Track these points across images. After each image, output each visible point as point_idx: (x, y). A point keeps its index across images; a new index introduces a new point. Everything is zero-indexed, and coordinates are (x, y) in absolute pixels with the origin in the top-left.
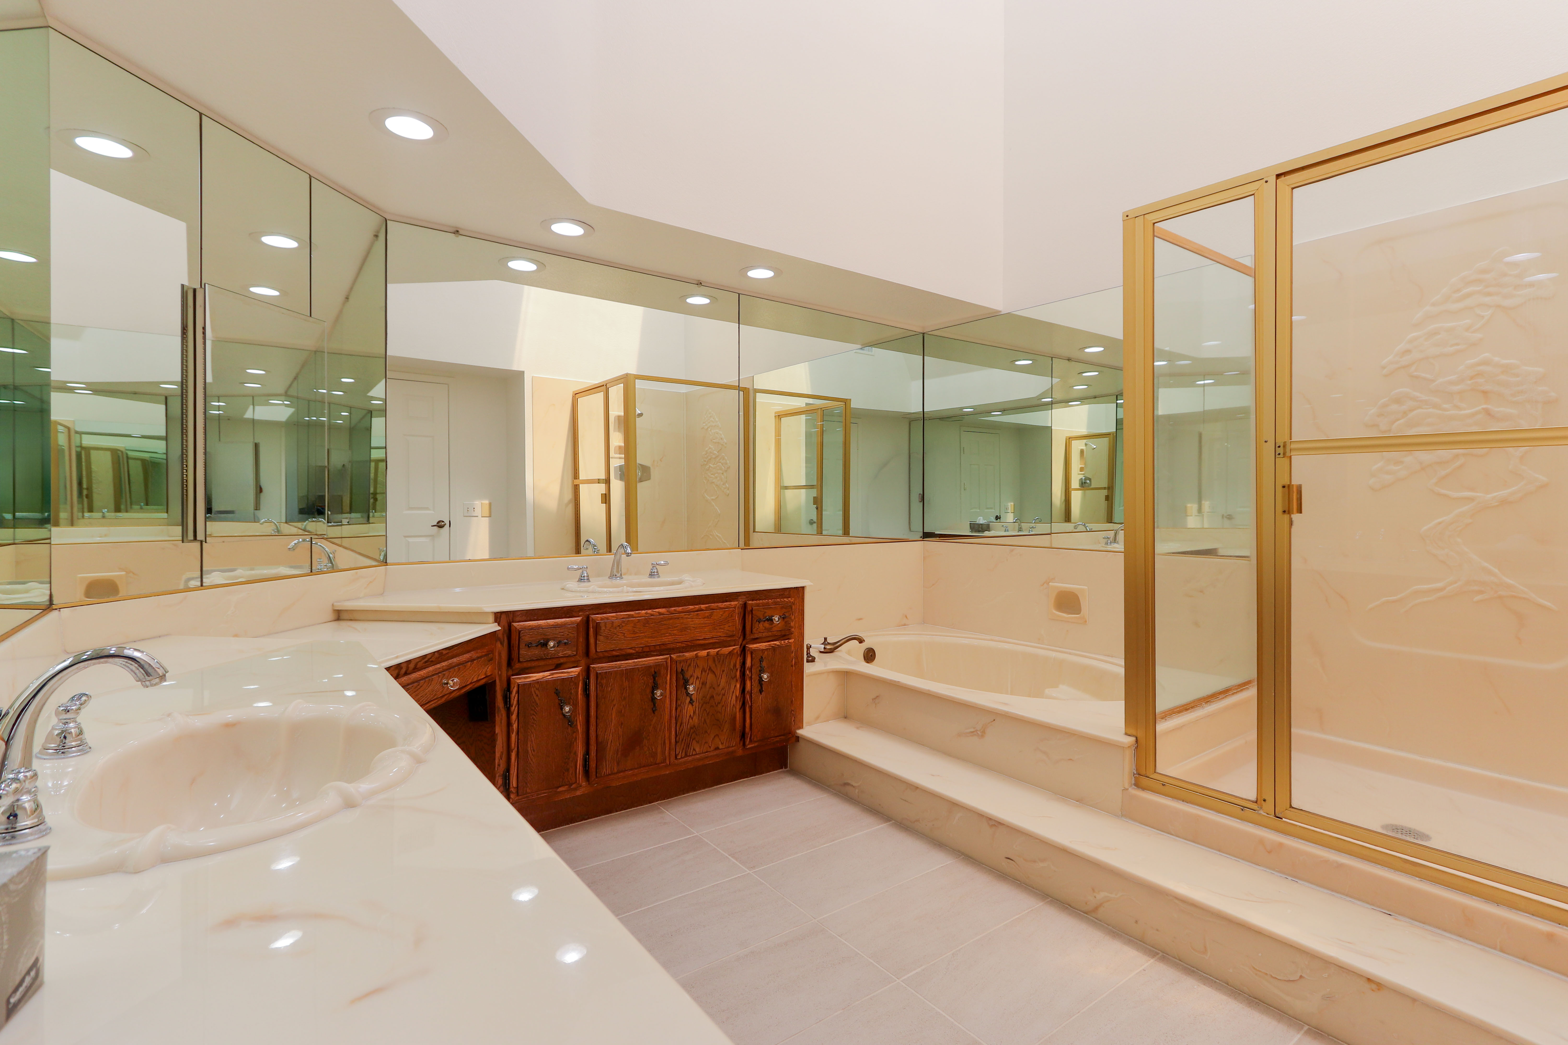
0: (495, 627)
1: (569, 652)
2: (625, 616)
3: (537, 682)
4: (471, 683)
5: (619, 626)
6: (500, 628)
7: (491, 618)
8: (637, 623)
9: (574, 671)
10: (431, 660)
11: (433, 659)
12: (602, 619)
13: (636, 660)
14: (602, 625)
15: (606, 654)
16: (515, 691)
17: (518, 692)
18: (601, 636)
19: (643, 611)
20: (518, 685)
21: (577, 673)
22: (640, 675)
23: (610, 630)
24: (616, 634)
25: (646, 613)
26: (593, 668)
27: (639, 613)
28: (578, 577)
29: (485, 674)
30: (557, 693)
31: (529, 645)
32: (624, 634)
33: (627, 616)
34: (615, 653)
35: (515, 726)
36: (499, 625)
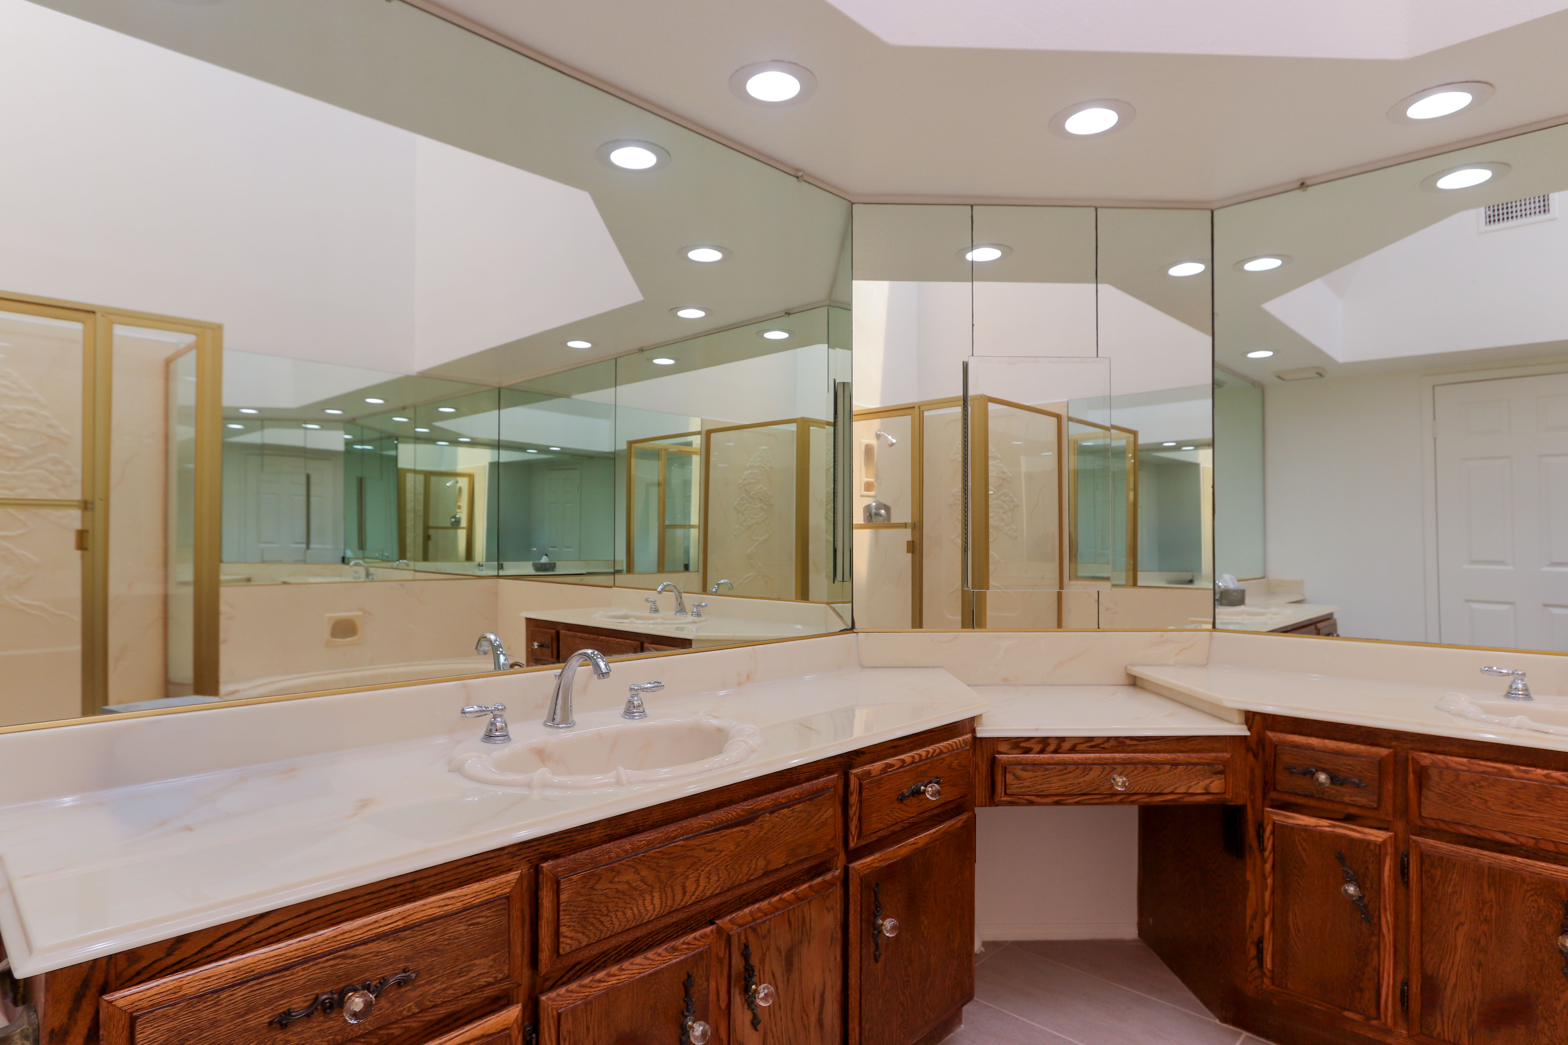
0: (1242, 731)
1: (1364, 801)
2: (1490, 770)
3: (1305, 829)
4: (1172, 793)
5: (1472, 784)
6: (1248, 733)
7: (1239, 718)
8: (1520, 788)
9: (1378, 836)
10: (1102, 746)
11: (1105, 745)
12: (1434, 764)
13: (1519, 859)
14: (1434, 773)
15: (1443, 826)
16: (1269, 829)
17: (1273, 833)
18: (1429, 790)
19: (1539, 771)
20: (1274, 823)
21: (1381, 840)
22: (1527, 891)
23: (1452, 787)
24: (1465, 796)
25: (1546, 776)
26: (1415, 841)
27: (1525, 772)
28: (1506, 689)
29: (1206, 788)
30: (1341, 858)
31: (1289, 769)
32: (1486, 801)
33: (1494, 770)
34: (1464, 830)
35: (1269, 881)
36: (1249, 729)
